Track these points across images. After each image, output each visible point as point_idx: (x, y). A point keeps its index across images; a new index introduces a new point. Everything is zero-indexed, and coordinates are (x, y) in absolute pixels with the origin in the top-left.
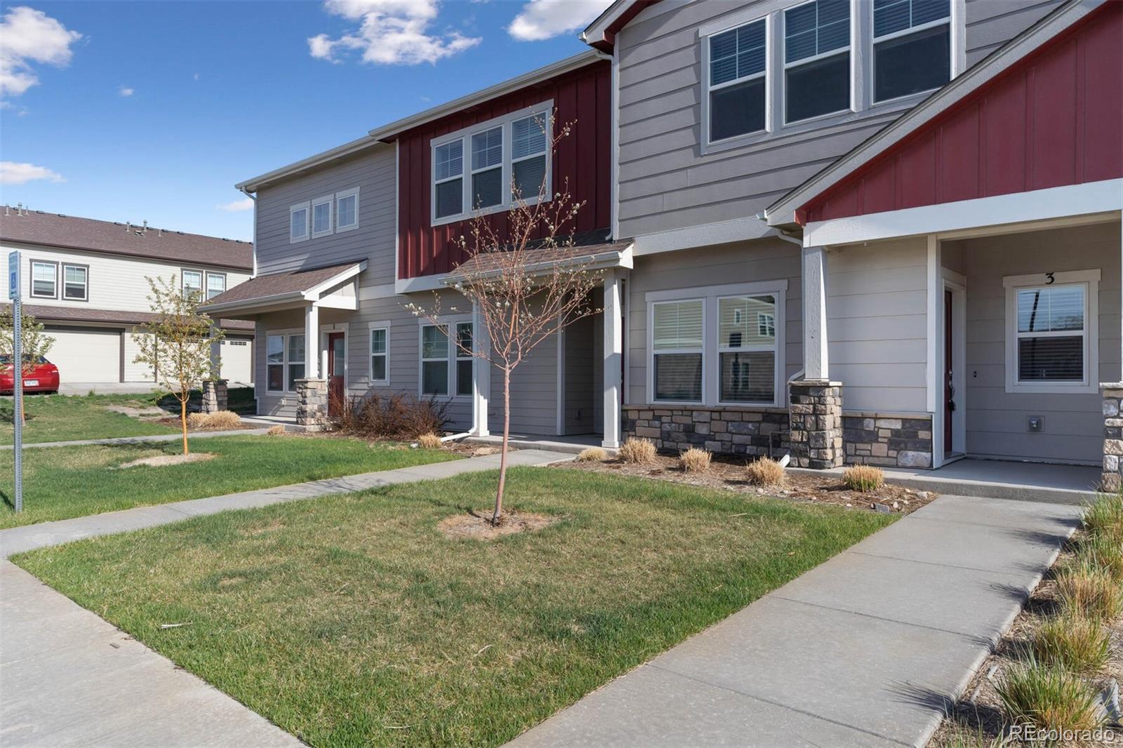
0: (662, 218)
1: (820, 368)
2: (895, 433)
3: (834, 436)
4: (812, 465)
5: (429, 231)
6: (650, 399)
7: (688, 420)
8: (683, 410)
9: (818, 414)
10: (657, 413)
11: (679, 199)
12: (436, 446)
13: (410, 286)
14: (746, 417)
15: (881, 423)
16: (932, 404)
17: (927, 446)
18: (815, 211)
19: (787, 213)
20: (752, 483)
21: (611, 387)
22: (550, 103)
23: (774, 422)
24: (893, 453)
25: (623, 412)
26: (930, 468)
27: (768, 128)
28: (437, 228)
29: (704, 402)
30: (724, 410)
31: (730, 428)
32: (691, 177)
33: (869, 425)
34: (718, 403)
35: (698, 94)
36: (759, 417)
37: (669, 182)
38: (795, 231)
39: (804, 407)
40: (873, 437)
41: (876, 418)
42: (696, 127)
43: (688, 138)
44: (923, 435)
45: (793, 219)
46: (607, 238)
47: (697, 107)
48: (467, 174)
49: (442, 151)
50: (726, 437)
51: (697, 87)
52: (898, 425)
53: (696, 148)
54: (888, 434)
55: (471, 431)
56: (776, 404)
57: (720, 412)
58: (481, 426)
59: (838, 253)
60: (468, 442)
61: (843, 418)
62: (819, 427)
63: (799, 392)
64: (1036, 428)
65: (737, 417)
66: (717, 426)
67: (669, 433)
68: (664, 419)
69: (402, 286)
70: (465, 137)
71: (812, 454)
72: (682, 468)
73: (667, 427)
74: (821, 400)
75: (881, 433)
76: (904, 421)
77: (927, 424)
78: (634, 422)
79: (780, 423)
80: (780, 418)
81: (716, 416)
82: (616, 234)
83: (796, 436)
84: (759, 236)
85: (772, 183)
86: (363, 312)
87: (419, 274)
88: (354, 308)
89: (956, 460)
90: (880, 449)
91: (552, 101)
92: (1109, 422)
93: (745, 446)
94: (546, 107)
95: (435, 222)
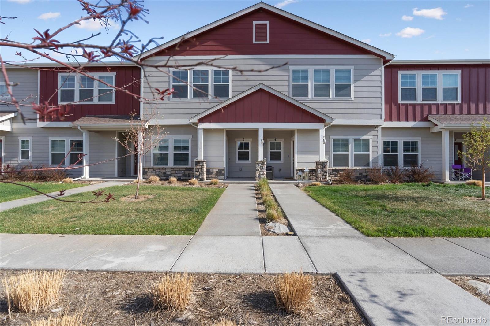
1: (201, 158)
2: (217, 172)
3: (205, 173)
4: (201, 180)
6: (152, 165)
7: (164, 171)
8: (163, 168)
9: (202, 168)
10: (154, 169)
11: (163, 111)
12: (71, 182)
13: (47, 125)
14: (181, 169)
15: (214, 170)
16: (224, 165)
17: (223, 174)
18: (201, 120)
19: (195, 120)
20: (191, 185)
23: (188, 170)
24: (216, 176)
25: (143, 169)
26: (224, 179)
27: (188, 98)
28: (61, 105)
29: (169, 166)
30: (175, 168)
31: (177, 172)
32: (167, 106)
33: (211, 170)
34: (173, 166)
35: (169, 84)
36: (185, 169)
38: (196, 124)
39: (199, 166)
40: (212, 173)
41: (213, 169)
44: (223, 172)
45: (197, 121)
46: (139, 119)
47: (168, 88)
48: (77, 88)
49: (65, 79)
50: (178, 175)
51: (169, 82)
52: (218, 170)
53: (169, 99)
55: (83, 177)
56: (189, 166)
57: (174, 168)
58: (86, 174)
59: (205, 130)
60: (82, 181)
61: (206, 169)
62: (202, 171)
63: (197, 163)
64: (241, 170)
65: (178, 169)
66: (173, 172)
67: (160, 175)
68: (157, 171)
69: (41, 124)
70: (77, 76)
71: (201, 178)
72: (170, 183)
73: (158, 173)
74: (203, 165)
75: (214, 172)
76: (219, 169)
77: (224, 170)
78: (147, 172)
79: (190, 171)
80: (191, 169)
81: (172, 169)
82: (142, 117)
83: (197, 173)
84: (186, 124)
85: (189, 111)
86: (15, 132)
87: (51, 121)
88: (9, 130)
89: (229, 178)
90: (214, 176)
91: (116, 73)
92: (257, 168)
93: (181, 177)
94: (113, 74)
95: (60, 103)
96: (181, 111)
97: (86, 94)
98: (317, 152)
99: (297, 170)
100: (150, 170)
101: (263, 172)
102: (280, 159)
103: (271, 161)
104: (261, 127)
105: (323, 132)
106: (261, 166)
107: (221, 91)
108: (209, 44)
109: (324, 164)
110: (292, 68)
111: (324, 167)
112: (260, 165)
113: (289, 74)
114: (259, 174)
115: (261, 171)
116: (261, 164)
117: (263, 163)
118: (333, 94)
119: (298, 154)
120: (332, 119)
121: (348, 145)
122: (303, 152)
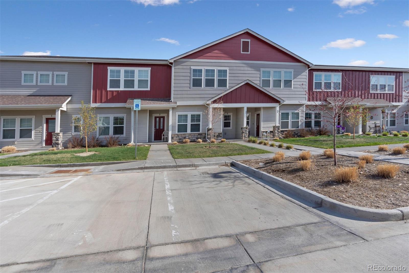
0: (182, 99)
1: (211, 126)
2: (217, 135)
5: (107, 92)
6: (177, 132)
7: (184, 136)
8: (184, 134)
10: (178, 135)
11: (186, 96)
13: (99, 105)
14: (195, 135)
15: (216, 134)
16: (221, 131)
17: (221, 137)
18: (214, 102)
19: (209, 102)
21: (170, 131)
22: (150, 68)
23: (200, 135)
24: (217, 138)
27: (202, 87)
28: (110, 91)
29: (188, 133)
30: (192, 134)
31: (192, 137)
32: (189, 92)
34: (190, 132)
36: (197, 134)
37: (184, 92)
38: (209, 105)
42: (190, 84)
43: (188, 85)
44: (221, 135)
45: (211, 103)
46: (170, 101)
47: (190, 80)
48: (122, 79)
49: (112, 71)
50: (192, 138)
51: (190, 77)
52: (218, 134)
53: (190, 88)
54: (216, 135)
56: (200, 132)
57: (191, 134)
59: (214, 108)
63: (209, 130)
65: (194, 135)
66: (190, 137)
67: (180, 139)
68: (179, 136)
69: (93, 105)
70: (122, 70)
72: (197, 143)
73: (180, 138)
76: (218, 133)
78: (173, 137)
79: (201, 135)
81: (190, 135)
82: (172, 99)
85: (206, 96)
87: (101, 102)
90: (215, 138)
91: (151, 68)
92: (243, 131)
93: (195, 139)
94: (149, 69)
95: (109, 89)
96: (198, 96)
97: (130, 83)
98: (274, 120)
99: (262, 132)
100: (175, 136)
104: (245, 106)
105: (278, 109)
106: (246, 130)
107: (222, 83)
109: (278, 127)
110: (262, 69)
111: (279, 129)
113: (260, 73)
115: (246, 133)
118: (283, 86)
119: (263, 122)
120: (284, 101)
121: (289, 116)
122: (266, 121)
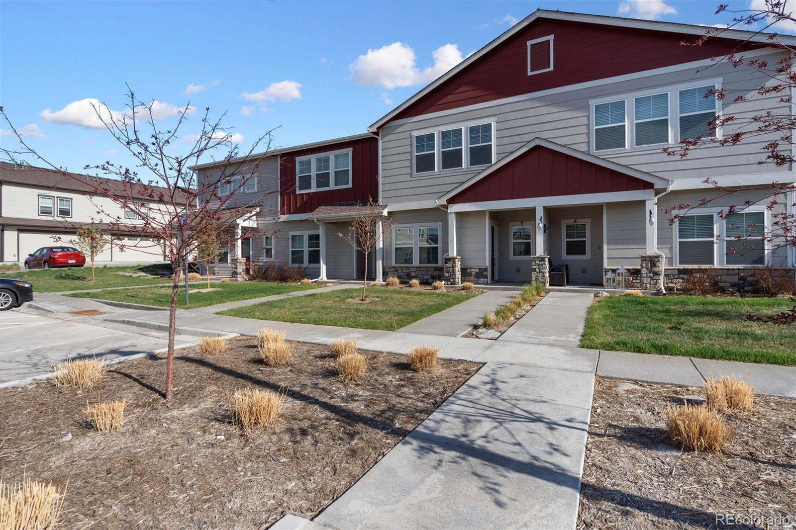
0: (398, 198)
1: (453, 252)
2: (477, 273)
3: (458, 274)
4: (452, 284)
5: (296, 195)
6: (394, 264)
7: (408, 271)
8: (406, 267)
9: (453, 267)
11: (405, 192)
12: (308, 283)
13: (286, 218)
14: (429, 269)
15: (473, 270)
16: (488, 263)
17: (486, 277)
18: (452, 201)
19: (443, 201)
20: (434, 289)
21: (379, 260)
22: (351, 149)
23: (438, 271)
24: (476, 280)
25: (383, 268)
26: (487, 284)
27: (436, 170)
28: (299, 195)
29: (414, 264)
30: (421, 267)
31: (423, 273)
32: (409, 185)
33: (469, 271)
34: (419, 265)
35: (411, 155)
36: (433, 269)
37: (400, 186)
38: (446, 207)
39: (449, 265)
40: (470, 274)
41: (471, 269)
42: (411, 167)
43: (408, 170)
44: (485, 273)
45: (446, 203)
46: (377, 204)
47: (411, 160)
48: (314, 173)
49: (301, 163)
50: (422, 277)
51: (411, 153)
52: (478, 271)
53: (411, 174)
54: (475, 273)
55: (320, 278)
56: (439, 265)
58: (323, 276)
59: (457, 214)
60: (319, 282)
61: (461, 269)
62: (454, 271)
63: (447, 260)
64: (518, 271)
65: (425, 269)
66: (419, 273)
67: (401, 276)
69: (283, 218)
70: (313, 158)
71: (452, 280)
72: (410, 286)
73: (400, 274)
74: (454, 263)
75: (473, 273)
76: (479, 269)
77: (486, 270)
78: (387, 272)
79: (440, 271)
80: (441, 269)
81: (418, 269)
82: (381, 203)
83: (447, 275)
84: (433, 207)
85: (437, 189)
86: (260, 228)
87: (290, 213)
88: (256, 227)
89: (494, 281)
90: (472, 278)
92: (533, 267)
93: (428, 279)
94: (349, 151)
95: (298, 192)
96: (428, 190)
97: (323, 179)
98: (641, 240)
99: (607, 271)
100: (391, 270)
101: (543, 273)
102: (584, 253)
103: (569, 256)
104: (539, 203)
105: (652, 205)
106: (539, 264)
107: (481, 155)
108: (463, 91)
109: (653, 261)
110: (593, 103)
111: (654, 265)
112: (537, 262)
113: (589, 113)
114: (537, 276)
115: (539, 272)
116: (540, 261)
117: (542, 259)
118: (676, 136)
119: (608, 244)
120: (667, 181)
121: (713, 225)
122: (619, 240)
